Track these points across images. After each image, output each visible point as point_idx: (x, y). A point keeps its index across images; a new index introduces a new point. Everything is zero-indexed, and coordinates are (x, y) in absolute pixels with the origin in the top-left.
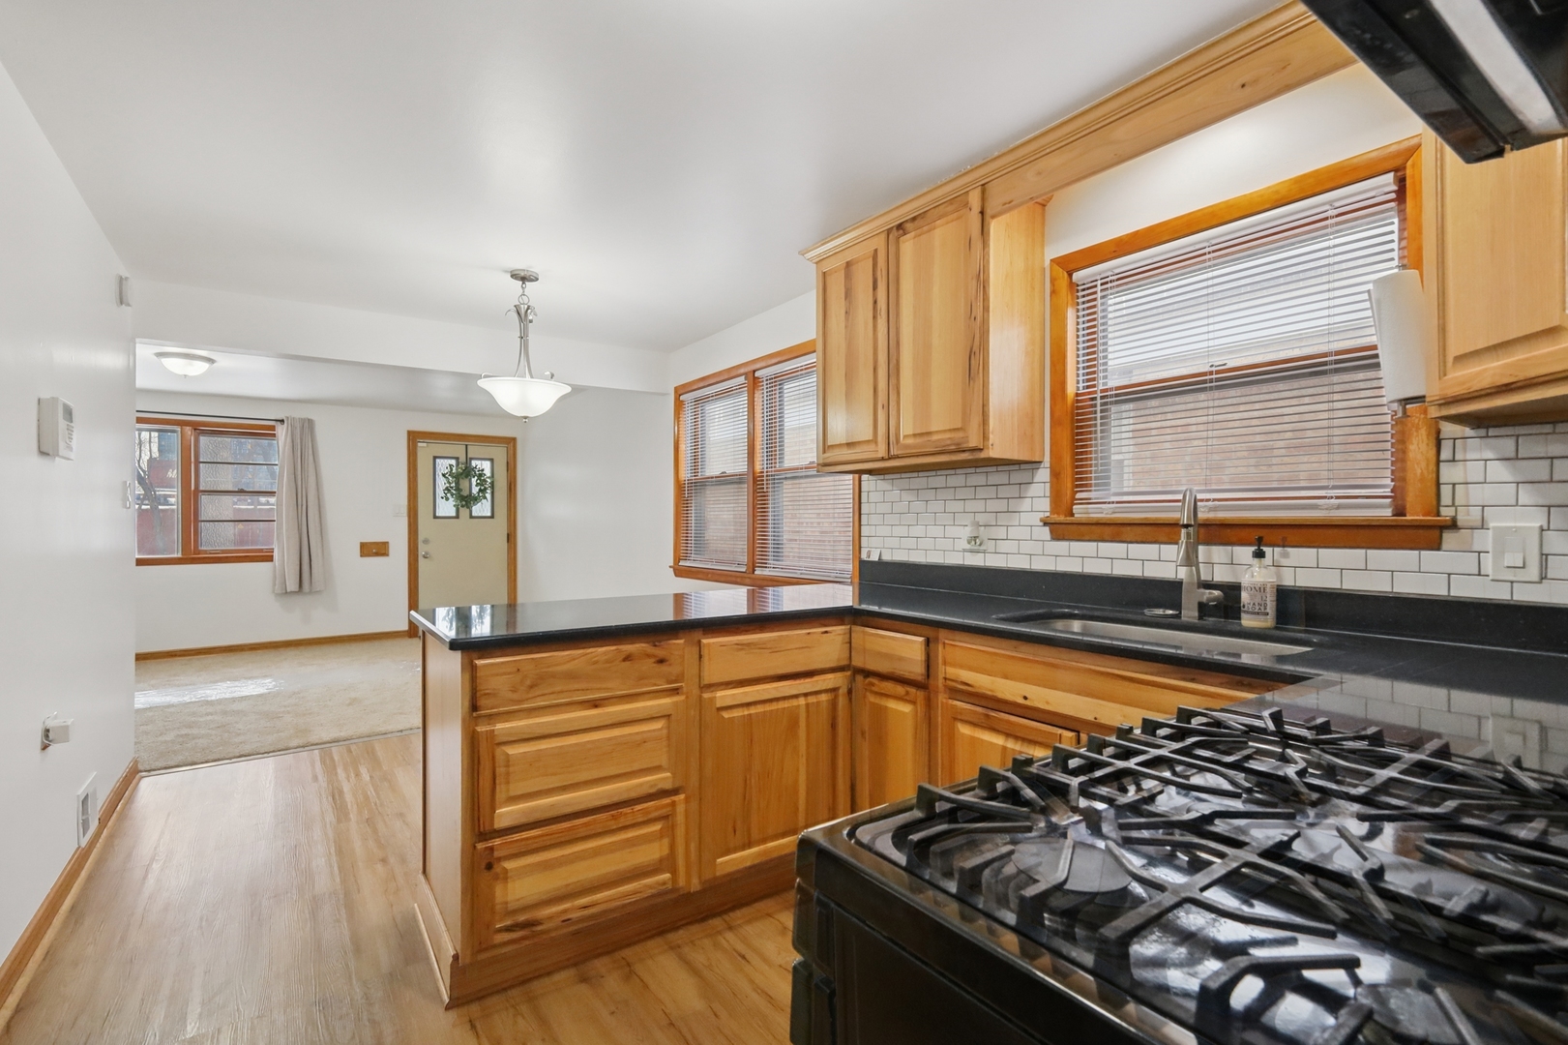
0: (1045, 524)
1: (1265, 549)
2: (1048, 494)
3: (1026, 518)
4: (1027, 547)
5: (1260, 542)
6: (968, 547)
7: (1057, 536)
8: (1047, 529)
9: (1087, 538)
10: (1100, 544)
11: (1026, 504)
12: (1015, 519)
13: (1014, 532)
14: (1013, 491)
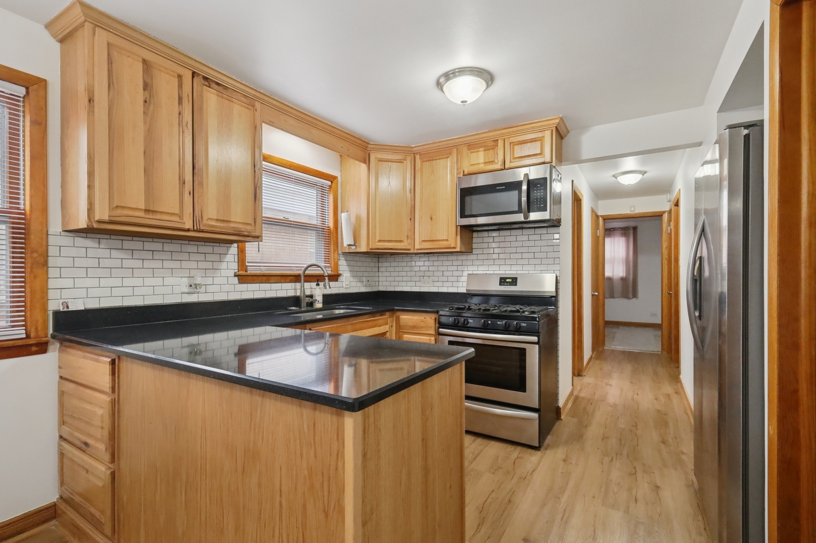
0: (235, 276)
1: (320, 283)
2: (236, 260)
3: (224, 273)
4: (226, 288)
5: (318, 281)
6: (187, 290)
7: (241, 282)
8: (236, 278)
9: (256, 282)
10: (261, 284)
11: (224, 265)
12: (218, 273)
13: (217, 280)
14: (216, 258)
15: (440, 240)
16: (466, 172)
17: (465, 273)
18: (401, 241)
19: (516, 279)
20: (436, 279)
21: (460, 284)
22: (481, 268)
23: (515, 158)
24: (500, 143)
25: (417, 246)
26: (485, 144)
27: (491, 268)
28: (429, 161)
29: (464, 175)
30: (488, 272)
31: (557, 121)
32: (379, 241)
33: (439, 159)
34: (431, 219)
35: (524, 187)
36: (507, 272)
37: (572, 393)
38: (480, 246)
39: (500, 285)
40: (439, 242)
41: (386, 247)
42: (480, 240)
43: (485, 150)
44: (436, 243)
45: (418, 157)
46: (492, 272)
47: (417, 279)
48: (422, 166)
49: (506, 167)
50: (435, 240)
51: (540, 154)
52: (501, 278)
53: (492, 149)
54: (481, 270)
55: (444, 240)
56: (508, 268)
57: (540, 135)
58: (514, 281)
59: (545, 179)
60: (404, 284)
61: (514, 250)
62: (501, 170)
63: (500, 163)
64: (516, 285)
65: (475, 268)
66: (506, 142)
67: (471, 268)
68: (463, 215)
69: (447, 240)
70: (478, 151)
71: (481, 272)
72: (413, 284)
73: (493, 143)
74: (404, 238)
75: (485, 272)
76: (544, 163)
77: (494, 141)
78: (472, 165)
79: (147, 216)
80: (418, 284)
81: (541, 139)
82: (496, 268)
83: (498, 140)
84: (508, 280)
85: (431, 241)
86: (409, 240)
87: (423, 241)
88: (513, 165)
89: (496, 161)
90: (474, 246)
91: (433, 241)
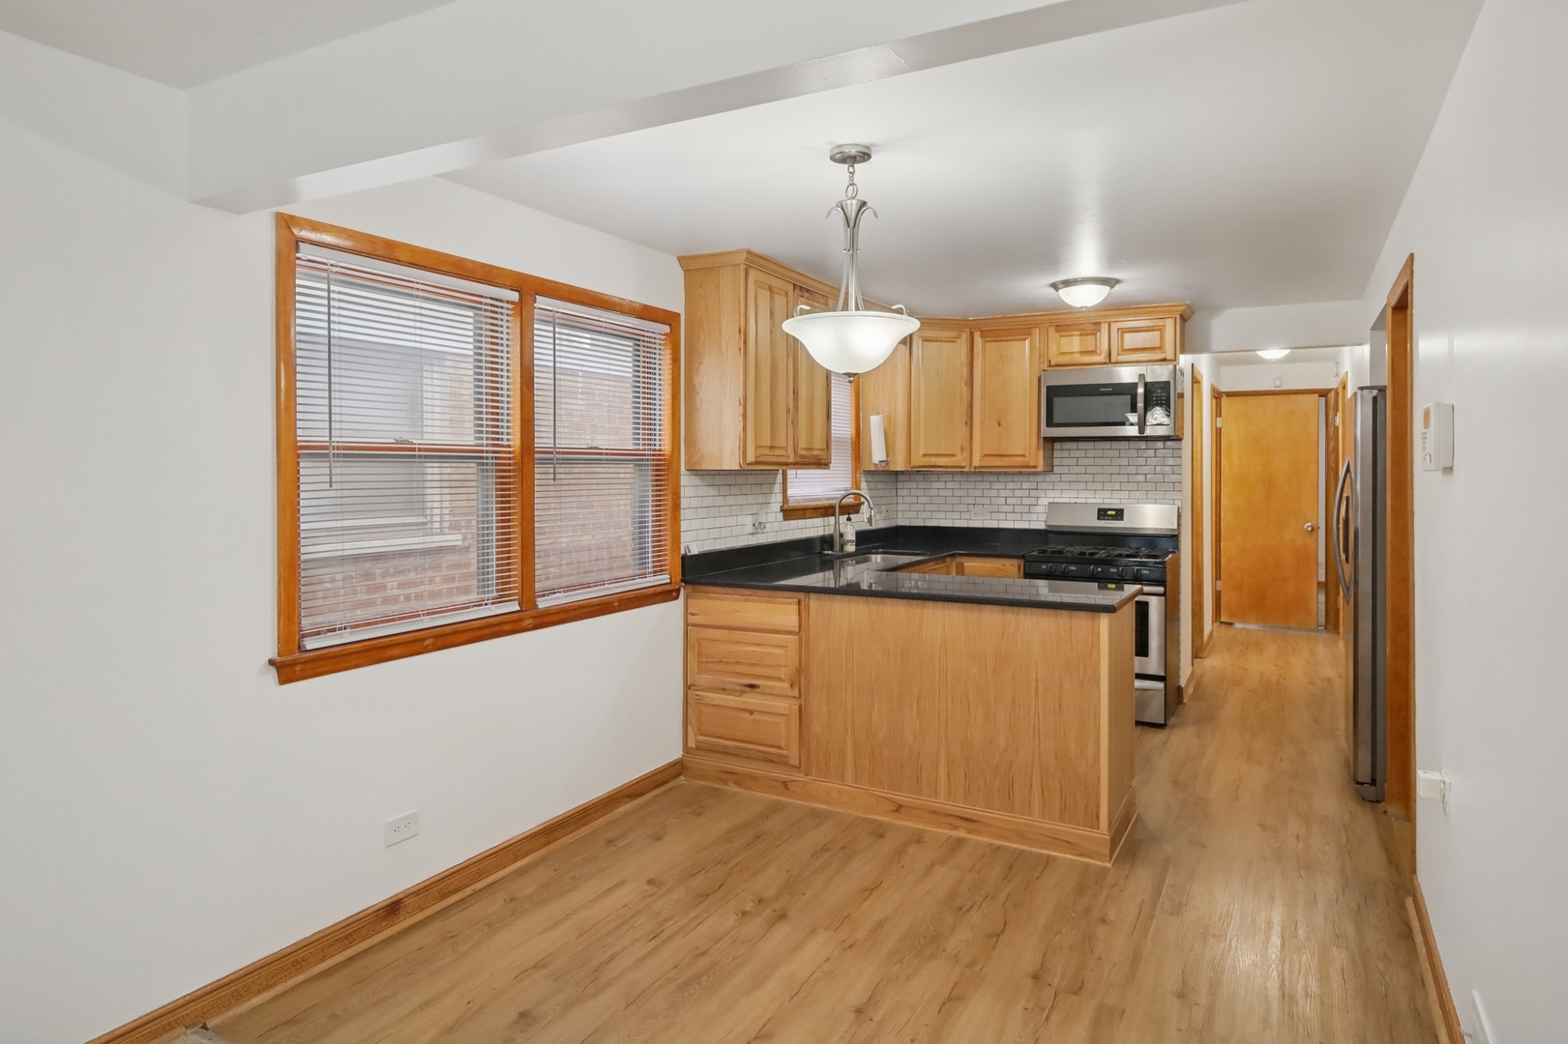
0: (784, 511)
2: (781, 491)
3: (774, 508)
6: (752, 531)
7: (789, 517)
8: (785, 513)
9: (795, 517)
10: (799, 521)
11: (773, 499)
12: (770, 508)
13: (769, 517)
15: (1012, 455)
16: (1053, 363)
17: (1044, 501)
18: (953, 455)
19: (1122, 511)
20: (995, 508)
21: (1034, 517)
22: (1067, 494)
23: (1125, 350)
24: (1104, 328)
25: (976, 462)
26: (1081, 327)
27: (1082, 494)
28: (995, 341)
29: (1049, 366)
30: (1078, 501)
31: (1183, 308)
32: (924, 455)
33: (1012, 340)
34: (999, 424)
35: (1141, 390)
36: (1106, 501)
37: (1192, 674)
38: (1066, 461)
39: (1099, 519)
40: (1011, 458)
41: (933, 464)
42: (1065, 454)
43: (1081, 335)
44: (1005, 459)
45: (977, 335)
46: (1084, 501)
47: (964, 508)
48: (984, 348)
49: (1112, 360)
50: (1005, 455)
51: (1160, 348)
52: (1099, 510)
53: (1091, 334)
54: (1066, 497)
55: (1018, 455)
56: (1108, 494)
57: (1160, 322)
58: (1119, 514)
59: (1168, 383)
60: (942, 515)
61: (1116, 470)
62: (1105, 363)
63: (1103, 355)
64: (1122, 519)
65: (1057, 494)
66: (1112, 328)
67: (1050, 494)
68: (1050, 423)
69: (1023, 456)
70: (1072, 336)
71: (1067, 500)
72: (957, 515)
73: (1093, 327)
74: (957, 451)
75: (1073, 501)
76: (1164, 360)
77: (1094, 323)
78: (1062, 353)
79: (772, 453)
80: (964, 516)
81: (1161, 329)
82: (1090, 494)
83: (1100, 323)
84: (1109, 513)
85: (998, 455)
86: (964, 454)
87: (985, 455)
88: (1121, 358)
89: (1098, 351)
90: (1056, 462)
91: (1002, 456)
